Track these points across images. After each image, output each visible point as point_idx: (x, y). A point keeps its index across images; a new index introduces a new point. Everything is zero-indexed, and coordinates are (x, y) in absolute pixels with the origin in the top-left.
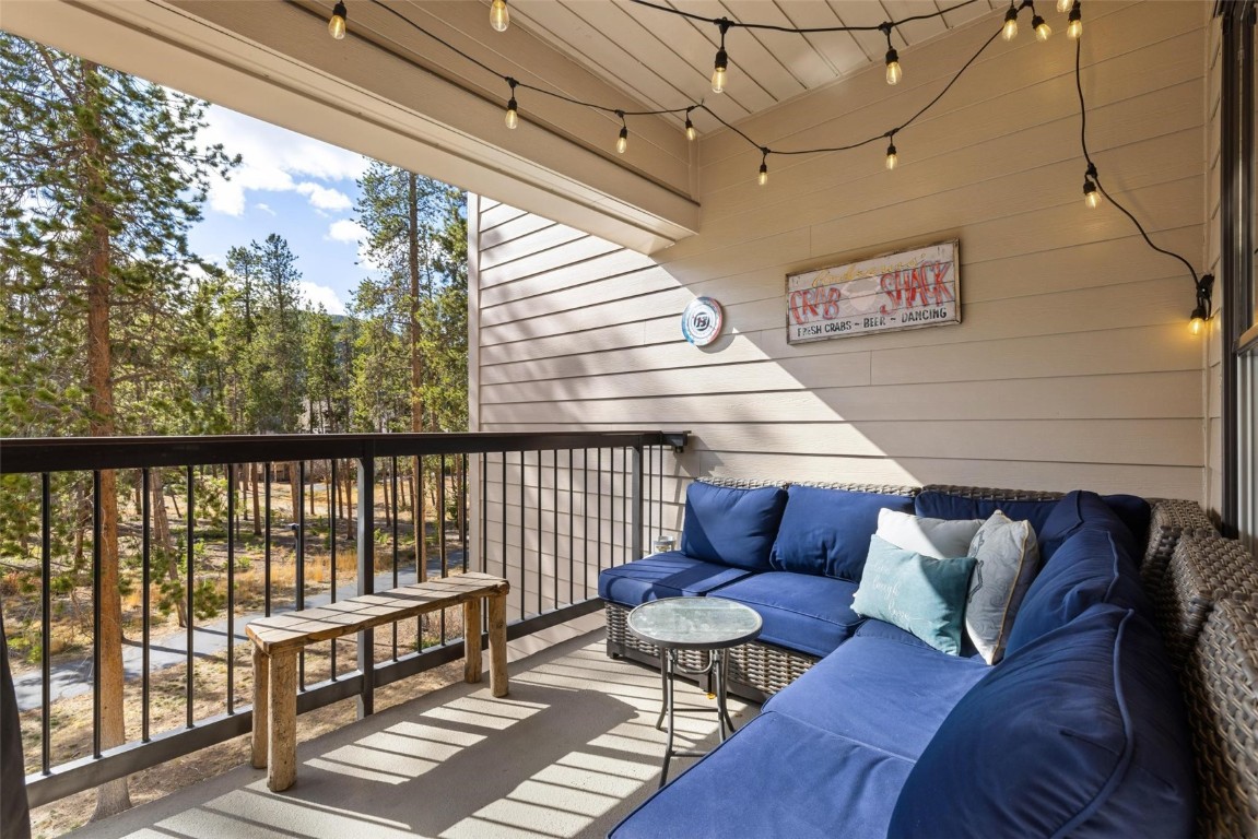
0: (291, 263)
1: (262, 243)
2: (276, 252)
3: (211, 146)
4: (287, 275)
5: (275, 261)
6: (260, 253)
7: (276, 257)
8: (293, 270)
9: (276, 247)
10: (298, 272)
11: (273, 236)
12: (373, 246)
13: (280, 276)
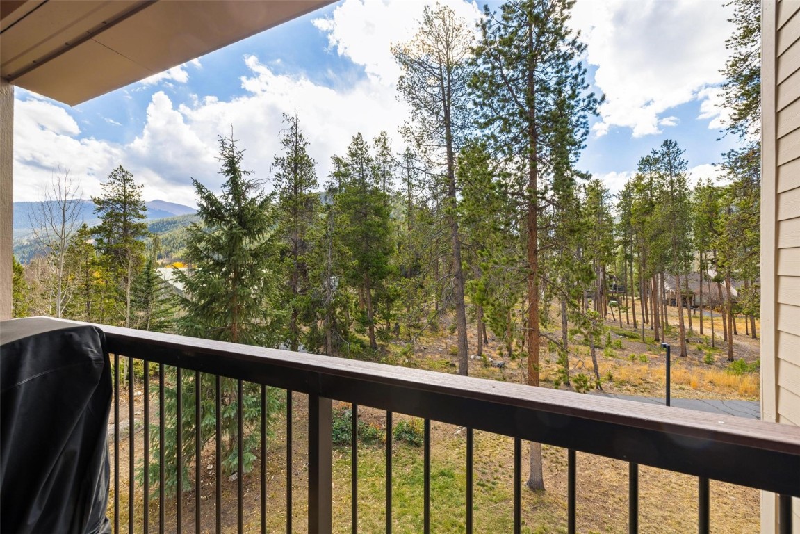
0: (680, 156)
1: (658, 149)
2: (669, 152)
3: (585, 98)
4: (676, 166)
5: (667, 158)
6: (657, 156)
7: (668, 155)
8: (681, 160)
9: (668, 149)
10: (685, 161)
11: (667, 141)
12: (734, 120)
13: (671, 167)
